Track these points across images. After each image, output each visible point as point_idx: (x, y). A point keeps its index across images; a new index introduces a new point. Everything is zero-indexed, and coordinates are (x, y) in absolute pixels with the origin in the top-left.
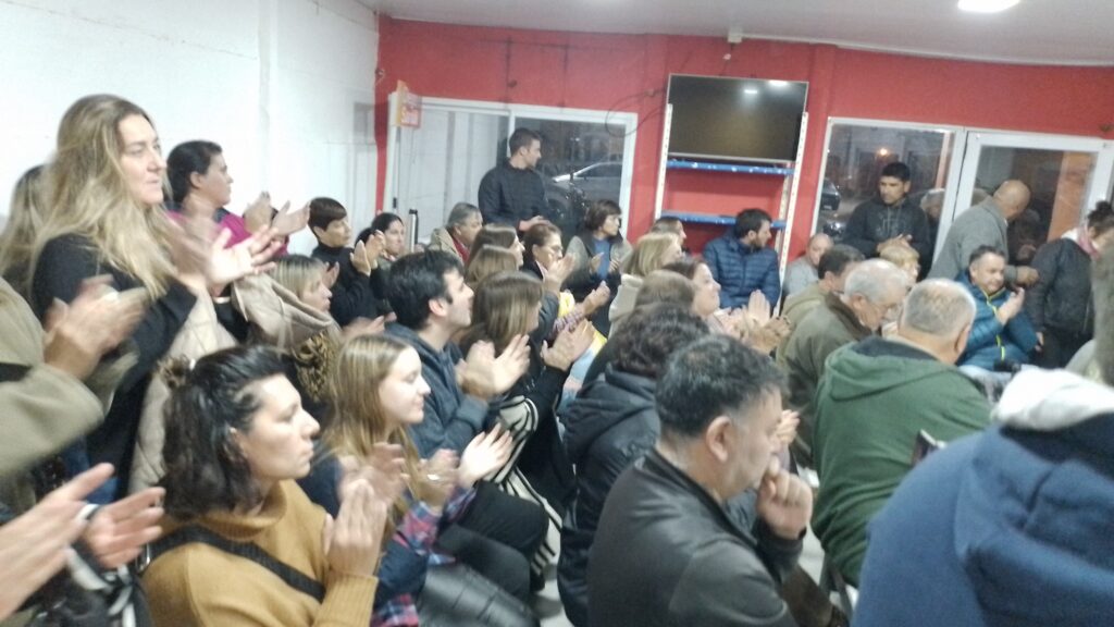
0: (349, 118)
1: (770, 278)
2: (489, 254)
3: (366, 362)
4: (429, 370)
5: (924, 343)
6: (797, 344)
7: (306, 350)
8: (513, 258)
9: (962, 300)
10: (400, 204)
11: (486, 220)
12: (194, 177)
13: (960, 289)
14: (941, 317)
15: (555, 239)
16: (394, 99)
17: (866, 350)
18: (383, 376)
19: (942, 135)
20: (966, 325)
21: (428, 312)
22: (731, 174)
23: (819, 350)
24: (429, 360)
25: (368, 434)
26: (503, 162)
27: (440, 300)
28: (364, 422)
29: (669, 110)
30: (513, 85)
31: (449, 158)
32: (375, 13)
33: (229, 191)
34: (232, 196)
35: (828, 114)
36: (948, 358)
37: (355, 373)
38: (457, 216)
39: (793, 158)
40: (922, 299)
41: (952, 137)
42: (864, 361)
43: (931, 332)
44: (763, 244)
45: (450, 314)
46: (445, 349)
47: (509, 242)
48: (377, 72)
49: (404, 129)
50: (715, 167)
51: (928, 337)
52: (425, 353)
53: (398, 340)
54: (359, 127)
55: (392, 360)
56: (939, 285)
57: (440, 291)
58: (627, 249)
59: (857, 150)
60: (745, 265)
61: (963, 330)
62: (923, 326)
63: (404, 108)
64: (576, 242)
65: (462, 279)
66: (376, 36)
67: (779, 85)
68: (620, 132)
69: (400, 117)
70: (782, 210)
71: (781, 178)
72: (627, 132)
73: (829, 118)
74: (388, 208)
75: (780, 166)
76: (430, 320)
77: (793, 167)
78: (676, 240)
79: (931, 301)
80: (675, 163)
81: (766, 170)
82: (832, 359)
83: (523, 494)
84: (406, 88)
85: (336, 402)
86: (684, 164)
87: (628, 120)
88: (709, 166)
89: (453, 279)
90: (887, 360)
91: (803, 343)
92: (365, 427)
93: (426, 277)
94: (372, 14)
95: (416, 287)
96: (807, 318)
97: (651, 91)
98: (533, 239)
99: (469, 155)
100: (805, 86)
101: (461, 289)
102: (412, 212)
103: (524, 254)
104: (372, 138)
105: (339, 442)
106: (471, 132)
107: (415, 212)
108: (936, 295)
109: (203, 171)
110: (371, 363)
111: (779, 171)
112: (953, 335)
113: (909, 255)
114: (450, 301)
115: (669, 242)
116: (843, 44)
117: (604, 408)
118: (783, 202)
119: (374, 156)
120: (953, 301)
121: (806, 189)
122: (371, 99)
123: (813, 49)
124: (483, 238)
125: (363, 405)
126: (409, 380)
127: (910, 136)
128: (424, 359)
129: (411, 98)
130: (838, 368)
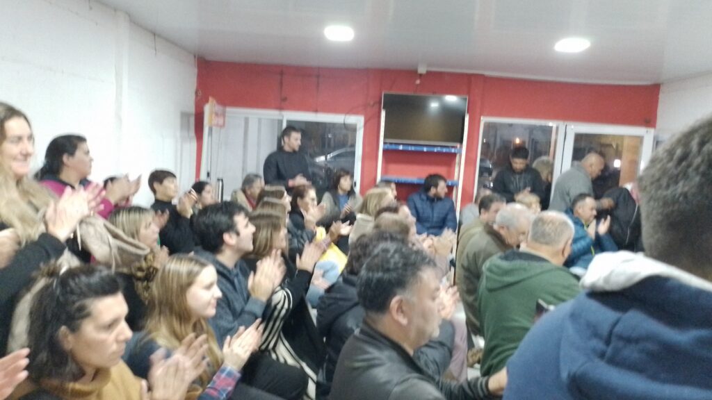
0: (177, 121)
1: (450, 217)
2: (267, 204)
3: (179, 275)
4: (224, 281)
5: (543, 252)
6: (467, 256)
7: (140, 269)
8: (284, 207)
9: (565, 224)
10: (212, 175)
11: (267, 182)
12: (65, 158)
13: (564, 217)
14: (553, 234)
15: (312, 193)
16: (207, 109)
17: (506, 258)
18: (190, 284)
19: (552, 127)
20: (569, 239)
21: (222, 242)
22: (422, 152)
23: (481, 260)
24: (223, 273)
25: (179, 323)
26: (280, 148)
27: (231, 233)
28: (176, 315)
29: (383, 114)
30: (285, 99)
31: (245, 146)
32: (195, 56)
33: (90, 167)
34: (93, 170)
35: (481, 114)
36: (558, 261)
37: (171, 282)
38: (248, 181)
39: (461, 141)
40: (540, 224)
41: (557, 128)
42: (505, 264)
43: (547, 243)
44: (442, 195)
45: (238, 243)
46: (236, 266)
47: (280, 195)
48: (196, 93)
49: (214, 128)
50: (413, 148)
51: (544, 247)
52: (221, 269)
53: (203, 260)
54: (184, 126)
55: (197, 274)
56: (551, 214)
57: (231, 228)
58: (359, 200)
59: (501, 139)
60: (433, 209)
61: (566, 243)
62: (542, 240)
63: (214, 115)
64: (327, 197)
65: (247, 219)
66: (196, 71)
67: (451, 99)
68: (353, 129)
69: (211, 120)
70: (456, 174)
71: (454, 155)
72: (358, 127)
73: (482, 118)
74: (203, 177)
75: (453, 147)
76: (224, 247)
77: (461, 147)
78: (390, 194)
79: (546, 225)
80: (388, 146)
81: (444, 150)
82: (487, 264)
83: (291, 361)
84: (215, 102)
85: (157, 302)
86: (393, 147)
87: (358, 120)
88: (410, 148)
89: (240, 220)
90: (518, 263)
91: (471, 256)
92: (176, 319)
93: (222, 219)
94: (193, 57)
95: (214, 225)
96: (473, 240)
97: (372, 103)
98: (297, 193)
99: (259, 144)
100: (466, 99)
101: (247, 226)
102: (219, 180)
103: (291, 203)
104: (192, 133)
105: (157, 329)
106: (259, 130)
107: (222, 180)
108: (549, 220)
109: (72, 154)
110: (182, 275)
111: (453, 151)
112: (561, 246)
113: (534, 199)
114: (238, 234)
115: (386, 194)
116: (487, 73)
117: (341, 299)
118: (457, 170)
119: (194, 145)
120: (559, 224)
121: (470, 161)
122: (192, 109)
123: (469, 77)
124: (263, 194)
125: (175, 303)
126: (209, 287)
127: (532, 129)
128: (219, 272)
129: (218, 108)
130: (490, 270)
